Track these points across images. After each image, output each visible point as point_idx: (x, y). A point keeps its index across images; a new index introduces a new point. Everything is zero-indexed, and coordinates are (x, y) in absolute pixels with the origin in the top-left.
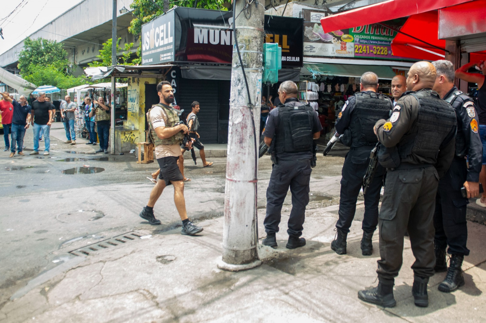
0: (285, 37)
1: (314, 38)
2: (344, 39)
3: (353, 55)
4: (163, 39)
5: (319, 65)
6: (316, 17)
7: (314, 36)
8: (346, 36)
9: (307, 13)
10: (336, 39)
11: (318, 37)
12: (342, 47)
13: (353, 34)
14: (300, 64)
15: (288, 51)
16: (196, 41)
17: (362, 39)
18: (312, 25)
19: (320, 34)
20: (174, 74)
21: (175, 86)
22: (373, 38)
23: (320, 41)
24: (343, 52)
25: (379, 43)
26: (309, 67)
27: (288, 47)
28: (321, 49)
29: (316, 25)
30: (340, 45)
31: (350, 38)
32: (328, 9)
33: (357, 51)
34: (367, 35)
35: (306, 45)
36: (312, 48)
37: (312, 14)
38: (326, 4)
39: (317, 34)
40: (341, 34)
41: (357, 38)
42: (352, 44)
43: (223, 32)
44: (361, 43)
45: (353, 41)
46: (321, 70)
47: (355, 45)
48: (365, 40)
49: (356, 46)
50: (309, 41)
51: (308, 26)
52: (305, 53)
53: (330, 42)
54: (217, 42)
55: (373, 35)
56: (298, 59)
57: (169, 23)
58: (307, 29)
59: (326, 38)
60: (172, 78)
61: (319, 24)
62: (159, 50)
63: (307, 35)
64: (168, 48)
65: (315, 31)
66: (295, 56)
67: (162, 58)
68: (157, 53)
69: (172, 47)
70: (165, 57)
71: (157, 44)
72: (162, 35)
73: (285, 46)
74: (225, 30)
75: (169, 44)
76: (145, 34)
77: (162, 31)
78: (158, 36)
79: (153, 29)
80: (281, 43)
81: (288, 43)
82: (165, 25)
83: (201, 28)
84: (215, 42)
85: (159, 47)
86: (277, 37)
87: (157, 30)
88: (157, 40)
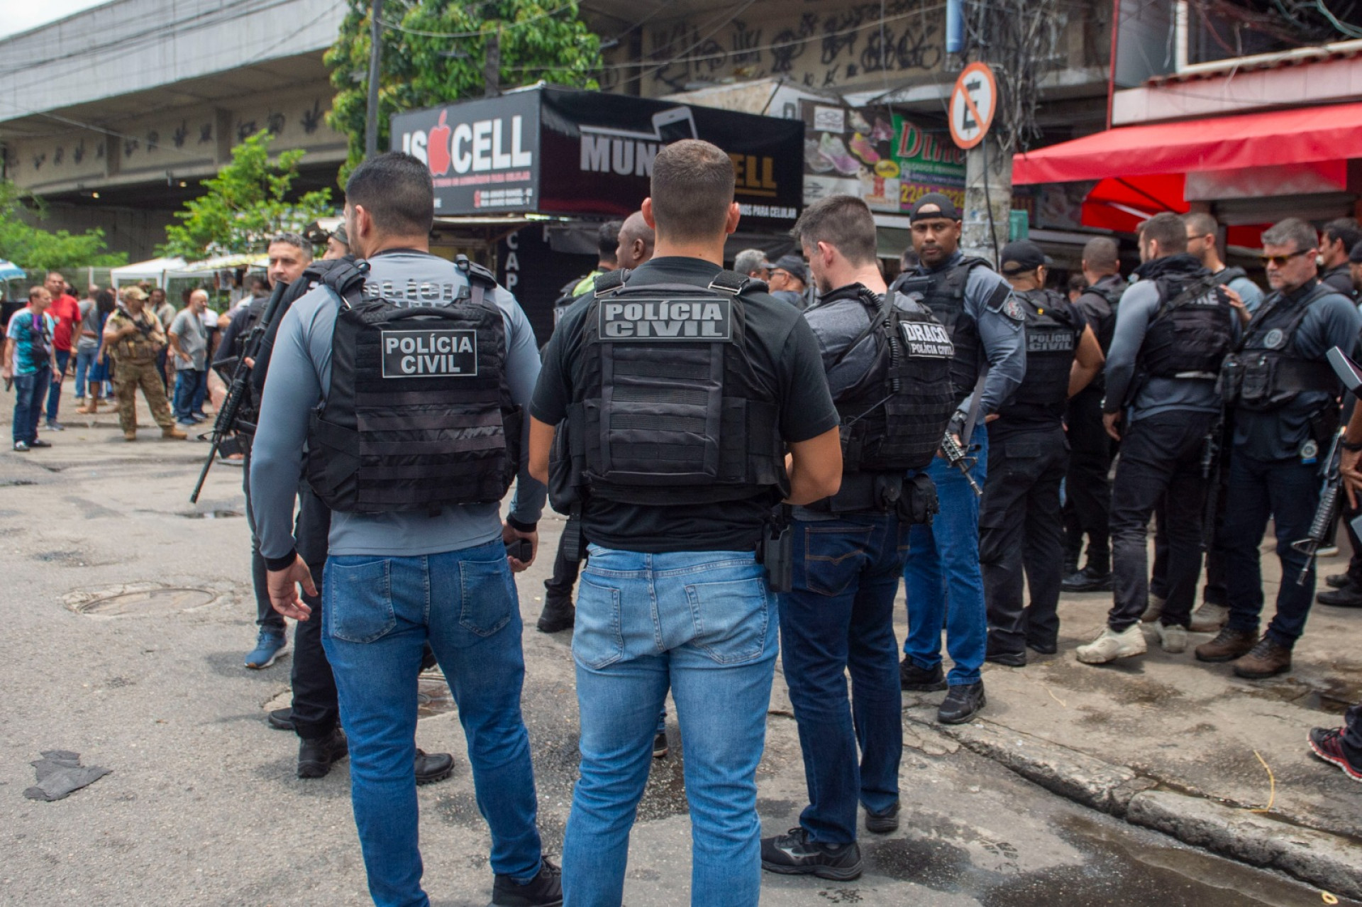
0: (768, 163)
1: (822, 165)
2: (882, 169)
3: (896, 208)
4: (487, 154)
6: (826, 118)
7: (822, 160)
8: (882, 164)
9: (808, 107)
10: (866, 170)
11: (830, 164)
12: (876, 188)
13: (898, 160)
15: (773, 194)
16: (584, 166)
17: (917, 172)
18: (818, 135)
19: (835, 159)
20: (514, 240)
21: (517, 268)
23: (833, 173)
24: (879, 199)
25: (950, 181)
27: (774, 185)
29: (825, 136)
30: (871, 184)
31: (892, 169)
33: (905, 199)
34: (926, 162)
35: (808, 180)
36: (817, 187)
37: (819, 110)
38: (831, 85)
39: (828, 156)
40: (875, 160)
41: (907, 168)
42: (896, 182)
43: (641, 146)
44: (913, 181)
45: (899, 176)
47: (902, 184)
48: (924, 173)
49: (904, 187)
50: (812, 172)
51: (811, 139)
52: (806, 199)
53: (854, 177)
54: (627, 170)
55: (940, 163)
56: (792, 213)
57: (517, 122)
58: (809, 144)
59: (844, 164)
60: (509, 250)
61: (832, 135)
62: (470, 181)
63: (809, 159)
64: (511, 177)
65: (825, 150)
66: (788, 205)
67: (485, 200)
68: (460, 188)
69: (526, 176)
70: (497, 199)
71: (461, 167)
72: (485, 144)
73: (768, 181)
74: (647, 142)
75: (512, 170)
76: (406, 137)
77: (484, 136)
78: (466, 147)
79: (442, 126)
80: (759, 175)
81: (775, 177)
82: (498, 123)
83: (596, 136)
84: (623, 169)
85: (470, 172)
86: (752, 161)
87: (463, 131)
88: (462, 157)
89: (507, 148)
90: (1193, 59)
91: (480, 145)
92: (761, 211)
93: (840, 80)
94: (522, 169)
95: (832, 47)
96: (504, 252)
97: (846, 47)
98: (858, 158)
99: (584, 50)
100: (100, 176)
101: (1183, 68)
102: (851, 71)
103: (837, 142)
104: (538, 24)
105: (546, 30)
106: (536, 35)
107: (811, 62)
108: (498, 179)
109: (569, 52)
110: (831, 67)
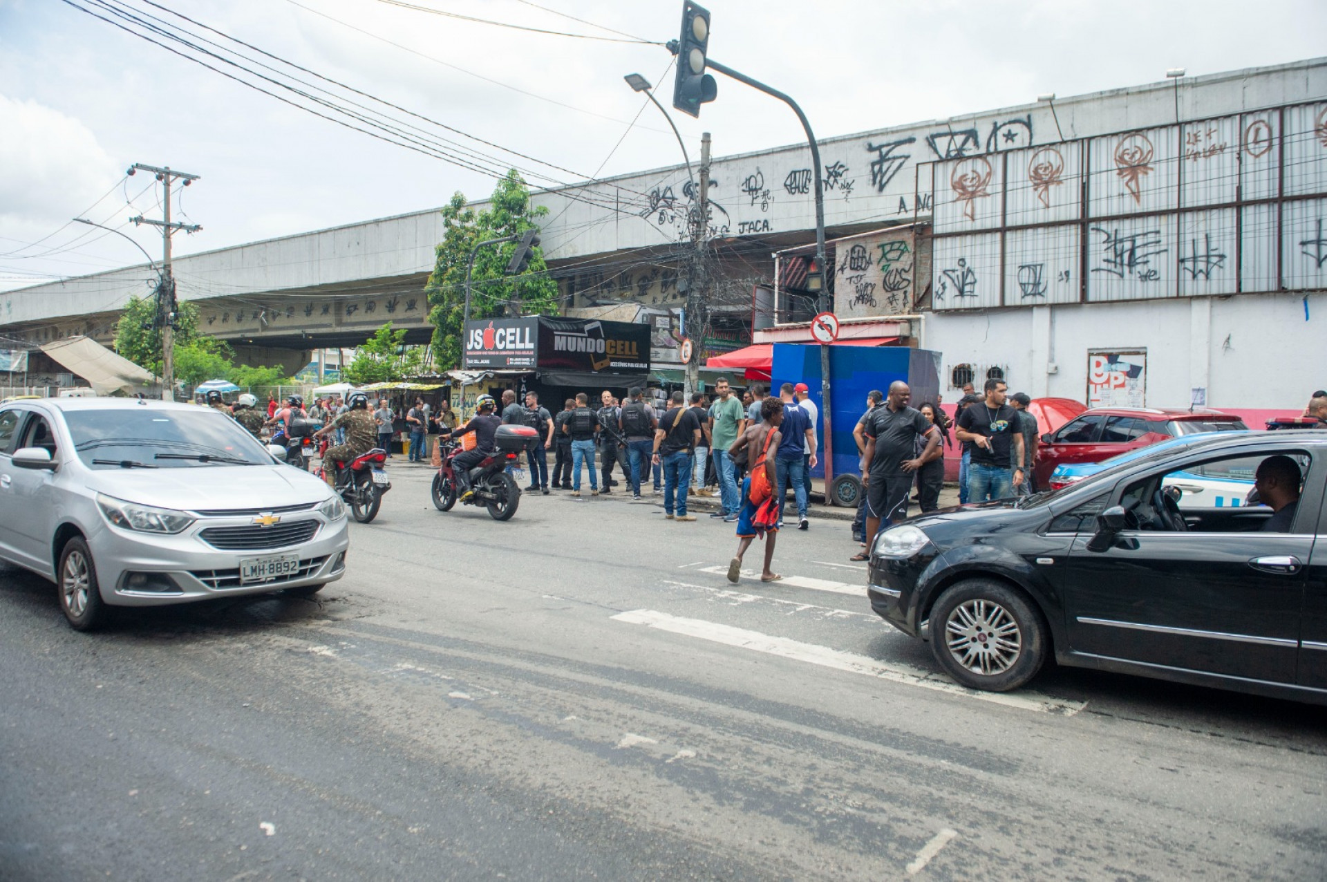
0: (634, 344)
1: (659, 343)
4: (513, 342)
5: (665, 372)
6: (661, 322)
7: (659, 341)
9: (653, 317)
11: (663, 343)
14: (648, 370)
16: (556, 349)
18: (657, 330)
19: (665, 340)
20: (525, 379)
22: (715, 343)
23: (665, 347)
26: (655, 374)
28: (666, 354)
29: (661, 330)
32: (670, 312)
35: (653, 350)
36: (657, 353)
37: (658, 318)
38: (665, 304)
39: (662, 339)
43: (579, 339)
46: (667, 377)
50: (655, 347)
51: (654, 332)
52: (652, 359)
53: (674, 348)
54: (573, 350)
56: (646, 366)
57: (527, 330)
58: (653, 334)
59: (670, 343)
60: (522, 383)
61: (664, 329)
62: (504, 353)
63: (653, 341)
64: (524, 353)
65: (661, 336)
66: (644, 363)
67: (511, 362)
68: (499, 356)
69: (532, 353)
70: (518, 361)
71: (500, 346)
72: (512, 338)
73: (635, 352)
74: (582, 337)
75: (525, 350)
76: (472, 331)
77: (511, 334)
78: (503, 338)
79: (490, 328)
80: (630, 349)
81: (638, 350)
82: (518, 330)
83: (561, 336)
84: (572, 349)
85: (505, 349)
86: (627, 343)
87: (501, 331)
88: (501, 342)
89: (522, 340)
90: (780, 321)
91: (509, 338)
92: (632, 365)
93: (669, 301)
94: (530, 350)
95: (665, 285)
96: (520, 384)
97: (672, 286)
98: (676, 339)
99: (550, 289)
100: (256, 330)
101: (777, 325)
102: (674, 297)
103: (666, 332)
104: (531, 277)
105: (533, 281)
106: (529, 284)
107: (656, 292)
108: (519, 353)
109: (544, 290)
110: (665, 295)
